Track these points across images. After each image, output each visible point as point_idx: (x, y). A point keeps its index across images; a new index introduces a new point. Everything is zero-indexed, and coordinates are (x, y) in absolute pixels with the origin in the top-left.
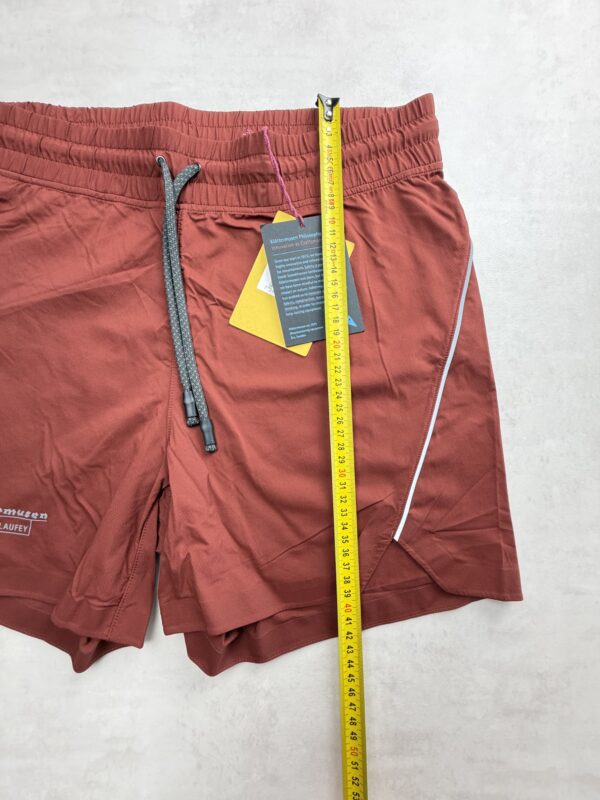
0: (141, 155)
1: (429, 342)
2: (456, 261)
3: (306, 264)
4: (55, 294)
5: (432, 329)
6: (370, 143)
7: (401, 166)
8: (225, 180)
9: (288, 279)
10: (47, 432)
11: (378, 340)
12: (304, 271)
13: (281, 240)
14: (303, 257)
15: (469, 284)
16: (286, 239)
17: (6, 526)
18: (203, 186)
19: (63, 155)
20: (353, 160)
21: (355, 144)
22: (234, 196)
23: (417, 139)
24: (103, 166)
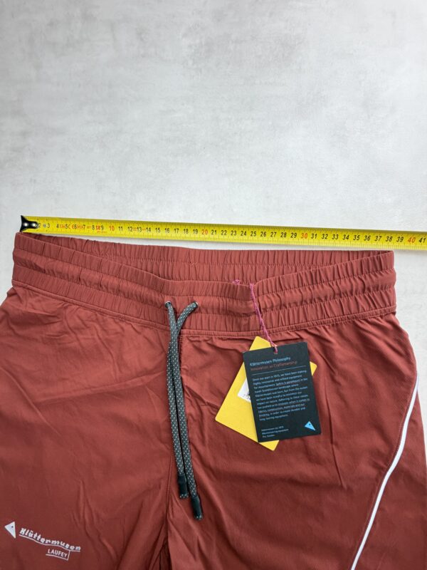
0: (153, 295)
1: (376, 453)
2: (403, 389)
3: (278, 382)
4: (89, 392)
5: (378, 442)
6: (335, 287)
7: (361, 308)
8: (216, 311)
9: (262, 393)
10: (82, 488)
11: (332, 442)
12: (276, 387)
13: (258, 364)
14: (275, 376)
15: (414, 408)
16: (263, 363)
17: (53, 551)
18: (200, 315)
19: (95, 284)
20: (319, 299)
21: (322, 286)
22: (223, 323)
23: (376, 288)
24: (124, 294)
